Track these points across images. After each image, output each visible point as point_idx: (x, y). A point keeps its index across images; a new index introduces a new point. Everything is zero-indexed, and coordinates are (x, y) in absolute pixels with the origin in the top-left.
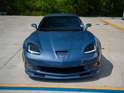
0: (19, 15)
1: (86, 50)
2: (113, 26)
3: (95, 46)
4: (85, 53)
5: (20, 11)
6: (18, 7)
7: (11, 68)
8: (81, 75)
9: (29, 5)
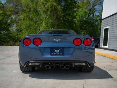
0: (3, 45)
6: (3, 38)
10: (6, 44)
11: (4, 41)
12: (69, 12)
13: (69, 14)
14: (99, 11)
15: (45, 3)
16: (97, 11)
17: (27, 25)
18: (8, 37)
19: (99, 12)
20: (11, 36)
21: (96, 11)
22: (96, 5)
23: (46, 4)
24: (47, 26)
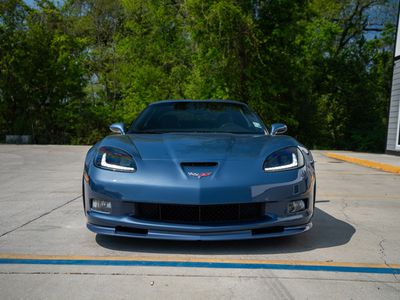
0: (68, 142)
1: (267, 163)
2: (357, 164)
3: (294, 156)
4: (266, 169)
5: (73, 133)
6: (67, 121)
7: (43, 230)
8: (255, 232)
9: (101, 116)
10: (79, 139)
11: (70, 131)
12: (283, 35)
13: (282, 38)
14: (379, 27)
15: (203, 5)
16: (373, 27)
17: (142, 77)
18: (85, 117)
19: (377, 30)
20: (93, 114)
21: (368, 27)
22: (367, 6)
23: (206, 8)
24: (208, 81)
